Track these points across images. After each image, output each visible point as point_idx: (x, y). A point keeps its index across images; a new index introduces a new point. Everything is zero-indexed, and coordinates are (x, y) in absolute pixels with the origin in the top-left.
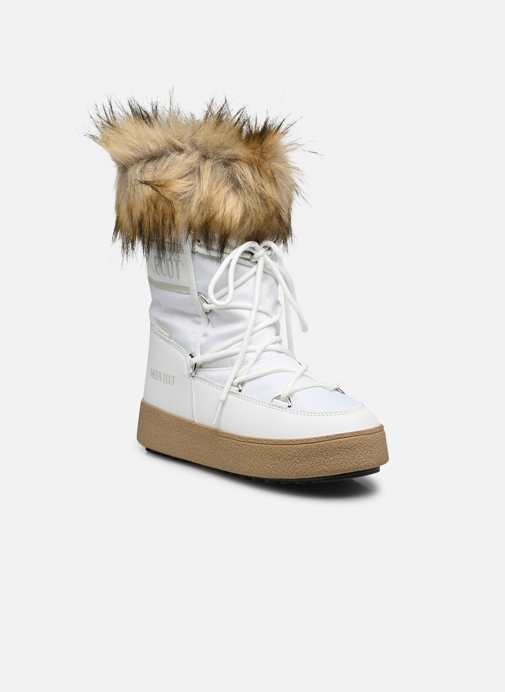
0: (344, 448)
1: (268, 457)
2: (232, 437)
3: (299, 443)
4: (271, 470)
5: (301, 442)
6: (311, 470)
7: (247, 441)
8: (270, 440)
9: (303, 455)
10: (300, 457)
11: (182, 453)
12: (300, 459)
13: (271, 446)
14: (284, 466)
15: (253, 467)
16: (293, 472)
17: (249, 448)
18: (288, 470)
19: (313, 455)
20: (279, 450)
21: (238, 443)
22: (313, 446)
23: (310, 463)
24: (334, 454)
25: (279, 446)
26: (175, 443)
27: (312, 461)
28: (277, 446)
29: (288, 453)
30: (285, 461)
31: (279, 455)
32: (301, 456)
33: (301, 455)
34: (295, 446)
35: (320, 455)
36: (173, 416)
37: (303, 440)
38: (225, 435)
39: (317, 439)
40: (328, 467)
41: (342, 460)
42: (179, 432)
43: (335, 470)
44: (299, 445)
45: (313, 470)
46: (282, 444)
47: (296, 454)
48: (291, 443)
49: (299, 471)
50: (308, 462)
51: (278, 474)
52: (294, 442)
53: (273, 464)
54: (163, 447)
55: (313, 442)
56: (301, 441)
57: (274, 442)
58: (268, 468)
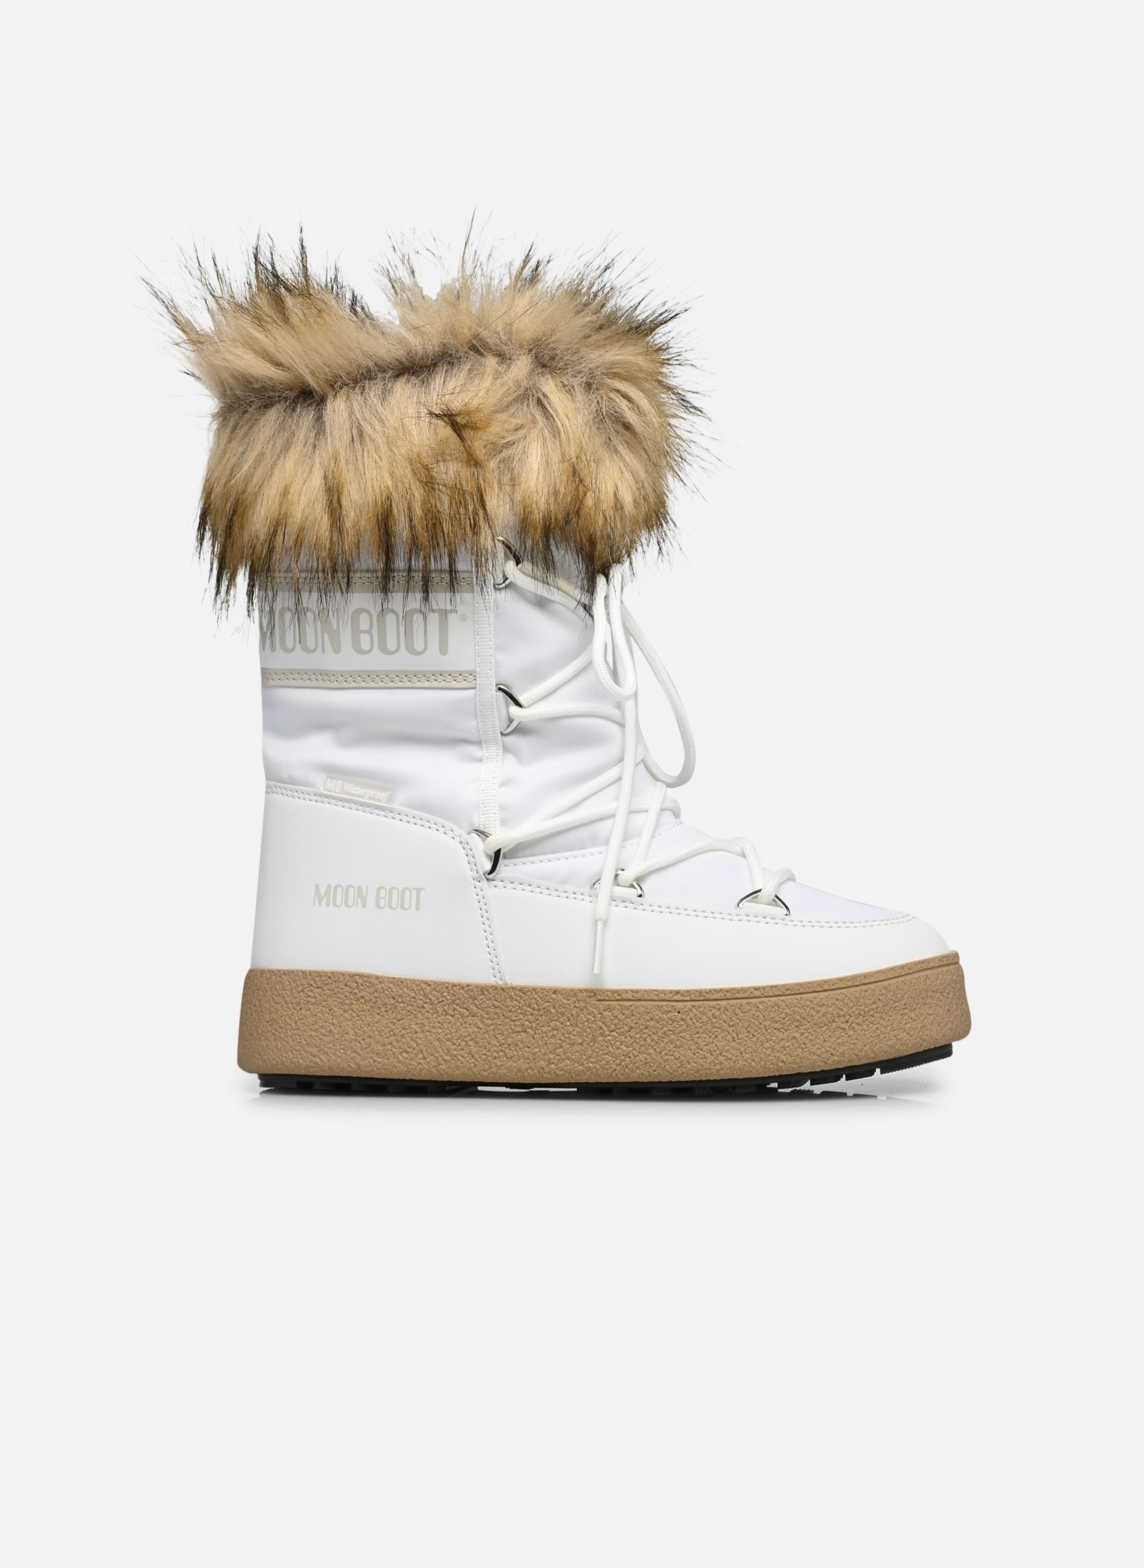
0: (933, 992)
1: (769, 1026)
2: (653, 996)
3: (845, 986)
4: (777, 1054)
5: (849, 984)
6: (874, 1043)
7: (702, 998)
8: (771, 987)
9: (857, 1012)
10: (850, 1016)
11: (462, 1063)
12: (850, 1021)
13: (776, 998)
14: (811, 1040)
15: (723, 1054)
16: (834, 1052)
17: (710, 1014)
18: (823, 1049)
19: (878, 1010)
20: (799, 1005)
21: (673, 1006)
22: (877, 988)
23: (871, 1028)
24: (918, 1004)
25: (798, 997)
26: (436, 1043)
27: (875, 1023)
28: (793, 997)
29: (823, 1010)
30: (814, 1028)
31: (798, 1017)
32: (853, 1014)
33: (853, 1012)
34: (839, 992)
35: (892, 1009)
36: (422, 981)
37: (855, 977)
38: (629, 996)
39: (884, 973)
40: (908, 1033)
41: (931, 1018)
42: (448, 1017)
43: (921, 1041)
44: (846, 990)
45: (878, 1044)
46: (804, 991)
47: (842, 1010)
48: (826, 987)
49: (847, 1047)
50: (868, 1025)
51: (797, 1060)
52: (833, 985)
53: (782, 1040)
54: (391, 1059)
55: (876, 980)
56: (849, 981)
57: (784, 990)
58: (770, 1050)
